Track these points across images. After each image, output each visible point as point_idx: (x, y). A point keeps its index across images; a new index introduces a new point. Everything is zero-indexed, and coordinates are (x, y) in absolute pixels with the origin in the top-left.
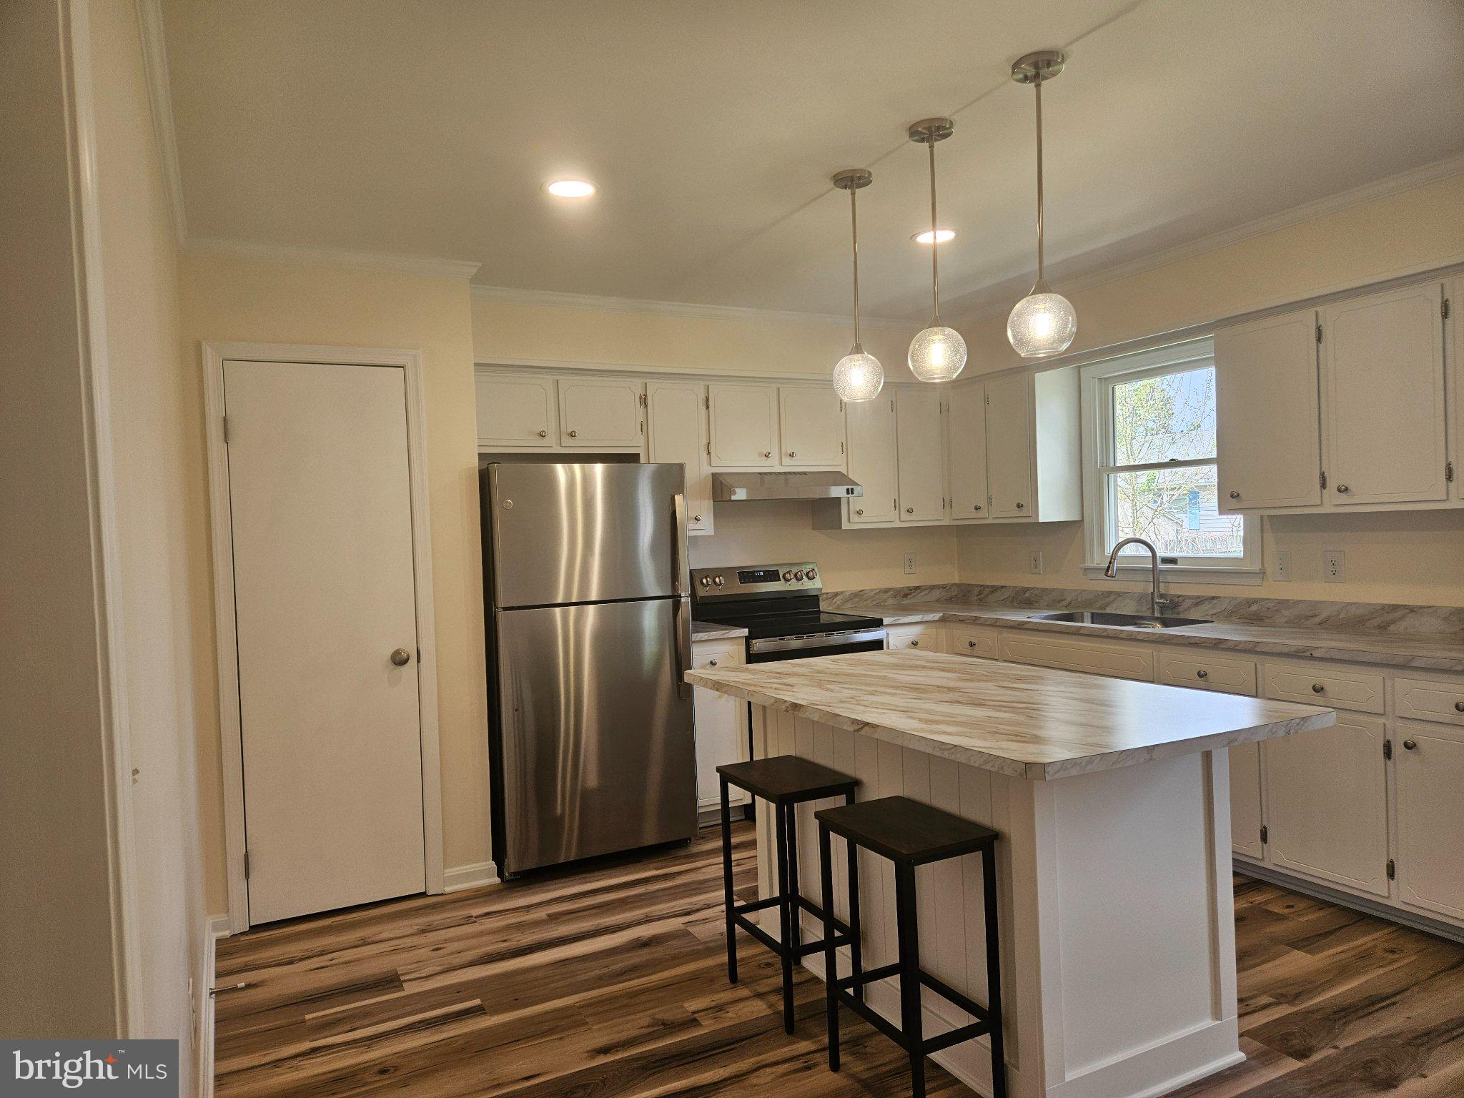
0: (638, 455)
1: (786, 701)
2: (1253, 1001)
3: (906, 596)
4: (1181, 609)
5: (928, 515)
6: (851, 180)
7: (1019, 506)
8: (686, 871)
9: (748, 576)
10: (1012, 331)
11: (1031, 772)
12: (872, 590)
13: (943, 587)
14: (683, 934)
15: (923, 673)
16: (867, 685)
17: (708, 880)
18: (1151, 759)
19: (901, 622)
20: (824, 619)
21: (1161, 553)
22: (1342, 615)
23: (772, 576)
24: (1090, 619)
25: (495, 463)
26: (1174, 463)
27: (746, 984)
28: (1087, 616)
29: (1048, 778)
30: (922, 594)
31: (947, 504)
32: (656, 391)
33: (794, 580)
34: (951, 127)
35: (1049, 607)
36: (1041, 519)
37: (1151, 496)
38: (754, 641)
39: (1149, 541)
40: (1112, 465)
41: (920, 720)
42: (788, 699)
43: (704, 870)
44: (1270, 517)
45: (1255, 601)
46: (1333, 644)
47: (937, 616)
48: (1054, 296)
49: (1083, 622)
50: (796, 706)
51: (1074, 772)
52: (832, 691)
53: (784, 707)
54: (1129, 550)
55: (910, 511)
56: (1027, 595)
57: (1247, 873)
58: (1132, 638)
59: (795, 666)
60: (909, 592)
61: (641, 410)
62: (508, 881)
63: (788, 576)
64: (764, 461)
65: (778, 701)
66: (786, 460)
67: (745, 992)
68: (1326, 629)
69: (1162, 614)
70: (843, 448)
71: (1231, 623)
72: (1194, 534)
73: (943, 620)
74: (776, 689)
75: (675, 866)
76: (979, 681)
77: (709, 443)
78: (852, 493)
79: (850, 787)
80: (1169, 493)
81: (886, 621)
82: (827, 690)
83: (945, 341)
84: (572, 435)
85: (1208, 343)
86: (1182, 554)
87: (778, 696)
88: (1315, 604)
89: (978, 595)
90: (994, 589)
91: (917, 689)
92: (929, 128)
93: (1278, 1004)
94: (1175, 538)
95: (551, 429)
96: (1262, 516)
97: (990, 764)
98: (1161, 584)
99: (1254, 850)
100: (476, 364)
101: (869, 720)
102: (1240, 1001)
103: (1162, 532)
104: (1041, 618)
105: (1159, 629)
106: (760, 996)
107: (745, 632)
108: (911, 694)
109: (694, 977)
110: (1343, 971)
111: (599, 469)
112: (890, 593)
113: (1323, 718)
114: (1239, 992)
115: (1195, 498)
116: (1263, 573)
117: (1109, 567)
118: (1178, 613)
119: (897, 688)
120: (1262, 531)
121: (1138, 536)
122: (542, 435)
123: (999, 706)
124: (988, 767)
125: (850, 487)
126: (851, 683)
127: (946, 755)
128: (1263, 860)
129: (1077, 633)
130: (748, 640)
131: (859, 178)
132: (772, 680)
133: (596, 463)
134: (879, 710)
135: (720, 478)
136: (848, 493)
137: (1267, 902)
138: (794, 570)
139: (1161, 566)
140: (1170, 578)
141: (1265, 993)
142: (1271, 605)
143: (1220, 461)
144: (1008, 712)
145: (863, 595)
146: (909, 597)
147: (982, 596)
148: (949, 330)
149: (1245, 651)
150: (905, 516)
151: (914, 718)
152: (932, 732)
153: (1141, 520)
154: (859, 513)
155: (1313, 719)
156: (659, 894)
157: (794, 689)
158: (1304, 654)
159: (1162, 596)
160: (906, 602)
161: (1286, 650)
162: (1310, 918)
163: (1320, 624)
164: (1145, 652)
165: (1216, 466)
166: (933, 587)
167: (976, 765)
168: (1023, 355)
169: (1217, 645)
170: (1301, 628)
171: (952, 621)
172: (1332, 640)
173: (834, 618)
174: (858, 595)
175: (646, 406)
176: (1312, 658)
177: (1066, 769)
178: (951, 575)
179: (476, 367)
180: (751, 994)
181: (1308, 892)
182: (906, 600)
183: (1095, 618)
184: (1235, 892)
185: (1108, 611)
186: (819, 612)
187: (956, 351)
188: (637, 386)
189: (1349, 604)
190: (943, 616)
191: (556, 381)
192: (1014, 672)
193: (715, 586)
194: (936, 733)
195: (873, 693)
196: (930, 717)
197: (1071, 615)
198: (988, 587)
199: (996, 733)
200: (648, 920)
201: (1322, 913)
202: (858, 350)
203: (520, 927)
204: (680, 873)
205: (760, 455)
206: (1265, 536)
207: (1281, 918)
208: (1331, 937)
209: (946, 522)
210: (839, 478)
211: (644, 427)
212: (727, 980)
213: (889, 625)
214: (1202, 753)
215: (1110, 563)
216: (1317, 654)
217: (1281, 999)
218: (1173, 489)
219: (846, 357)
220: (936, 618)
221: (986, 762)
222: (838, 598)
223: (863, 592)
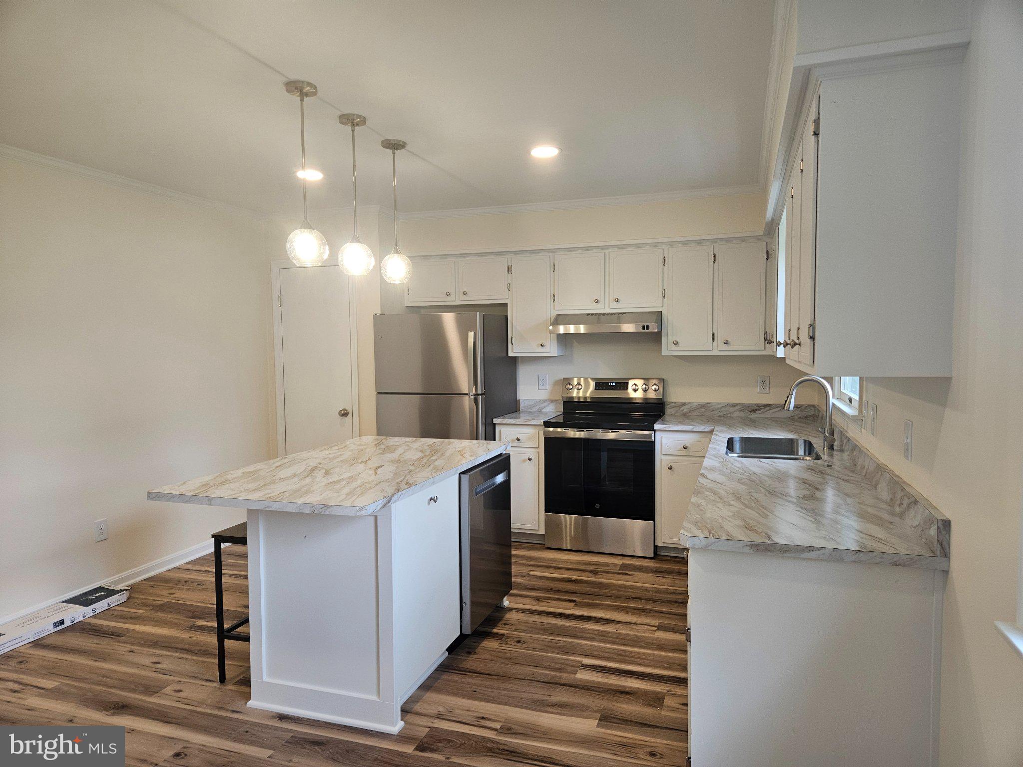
0: (506, 304)
3: (754, 411)
5: (747, 345)
9: (603, 385)
19: (673, 429)
23: (622, 386)
31: (768, 336)
55: (726, 343)
60: (758, 408)
61: (509, 276)
64: (595, 306)
66: (613, 305)
70: (665, 294)
73: (712, 432)
77: (554, 295)
81: (657, 427)
84: (464, 293)
95: (453, 291)
112: (738, 407)
122: (447, 295)
125: (645, 325)
136: (644, 329)
146: (757, 412)
150: (724, 347)
154: (676, 343)
160: (753, 416)
175: (511, 272)
190: (713, 429)
191: (456, 262)
205: (592, 301)
209: (768, 352)
211: (510, 286)
213: (660, 431)
222: (686, 407)
223: (710, 405)
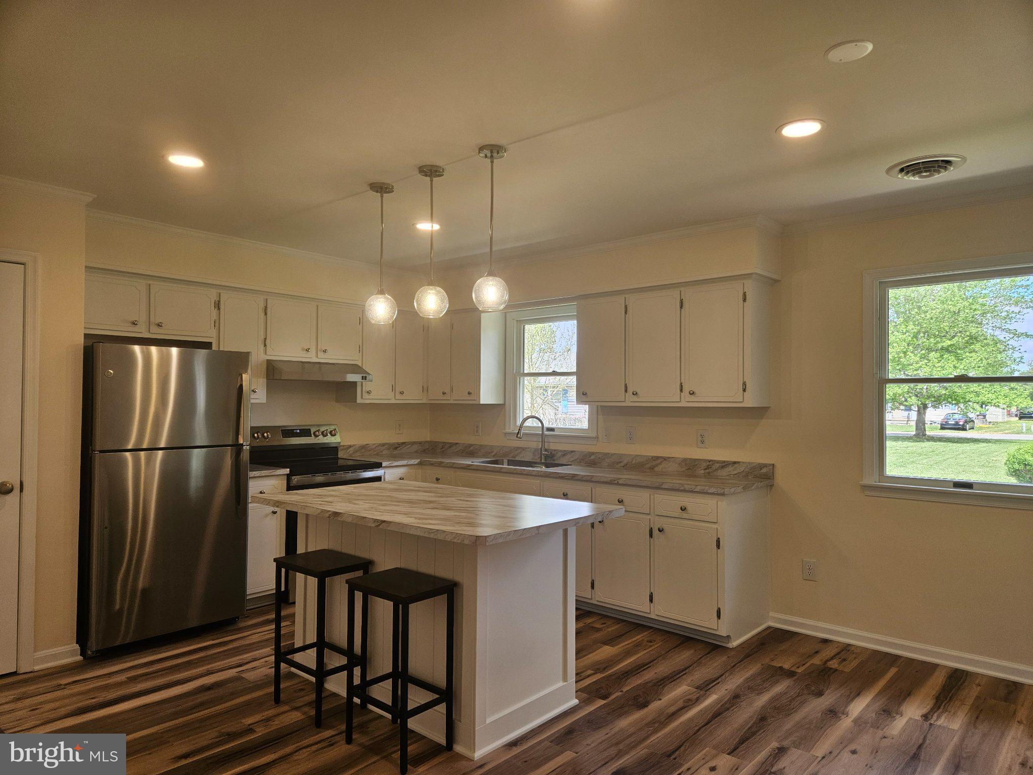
0: (210, 343)
1: (329, 511)
2: (583, 674)
3: (396, 448)
4: (555, 458)
5: (413, 396)
6: (381, 188)
7: (469, 393)
8: (235, 639)
9: (288, 432)
10: (476, 295)
11: (478, 541)
12: (374, 444)
13: (420, 443)
14: (237, 679)
15: (414, 493)
16: (379, 500)
17: (254, 643)
18: (539, 533)
19: (394, 465)
20: (340, 462)
21: (546, 425)
22: (634, 462)
23: (306, 432)
24: (507, 464)
25: (100, 342)
26: (554, 373)
27: (286, 703)
28: (506, 461)
29: (487, 544)
30: (406, 447)
31: (425, 389)
32: (227, 300)
33: (321, 437)
34: (443, 171)
35: (484, 456)
36: (482, 402)
37: (542, 391)
38: (293, 477)
39: (539, 417)
40: (522, 372)
41: (416, 518)
42: (329, 509)
43: (250, 637)
44: (601, 406)
45: (593, 453)
46: (629, 477)
47: (417, 461)
48: (497, 279)
49: (503, 465)
50: (336, 514)
51: (500, 541)
52: (358, 504)
53: (327, 515)
54: (529, 423)
55: (402, 393)
56: (471, 448)
57: (583, 608)
58: (529, 474)
59: (330, 491)
60: (398, 446)
61: (215, 312)
62: (91, 658)
63: (317, 433)
64: (304, 354)
65: (323, 511)
66: (321, 354)
67: (286, 708)
68: (626, 469)
69: (545, 460)
70: (361, 349)
71: (581, 466)
72: (564, 416)
73: (420, 464)
74: (320, 504)
75: (227, 636)
76: (447, 497)
77: (265, 339)
78: (366, 379)
79: (366, 565)
80: (551, 390)
81: (384, 464)
82: (355, 504)
83: (436, 294)
84: (159, 325)
85: (573, 307)
86: (558, 426)
87: (323, 508)
88: (621, 456)
89: (441, 449)
90: (452, 445)
91: (410, 502)
92: (431, 171)
93: (596, 673)
94: (554, 418)
95: (142, 319)
96: (597, 406)
97: (456, 539)
98: (546, 443)
99: (587, 594)
100: (86, 267)
101: (385, 519)
102: (577, 674)
103: (547, 413)
104: (479, 463)
105: (544, 469)
106: (296, 709)
107: (287, 471)
108: (407, 505)
109: (248, 704)
110: (627, 653)
111: (174, 351)
112: (386, 446)
113: (620, 511)
114: (576, 670)
115: (566, 393)
116: (597, 438)
117: (518, 432)
118: (554, 460)
119: (399, 502)
120: (597, 415)
121: (533, 414)
122: (134, 323)
123: (459, 510)
124: (455, 541)
125: (364, 375)
126: (370, 500)
127: (432, 536)
128: (591, 599)
129: (500, 471)
130: (289, 477)
131: (386, 188)
132: (316, 500)
133: (171, 347)
134: (390, 514)
135: (273, 364)
136: (363, 379)
137: (592, 623)
138: (322, 429)
139: (546, 433)
140: (551, 440)
141: (589, 669)
142: (600, 456)
143: (579, 374)
144: (465, 512)
145: (368, 447)
146: (398, 449)
147: (444, 449)
148: (438, 289)
149: (587, 481)
150: (398, 396)
151: (412, 517)
152: (423, 524)
153: (535, 405)
154: (369, 393)
155: (614, 512)
156: (215, 656)
157: (333, 504)
158: (614, 482)
159: (546, 450)
160: (396, 452)
161: (605, 480)
162: (613, 628)
163: (623, 467)
164: (537, 482)
165: (575, 377)
166: (414, 443)
167: (449, 540)
168: (480, 309)
169: (573, 477)
170: (614, 468)
171: (425, 465)
172: (628, 475)
173: (347, 462)
174: (364, 447)
175: (219, 309)
176: (618, 484)
177: (496, 539)
178: (425, 435)
179: (87, 269)
180: (289, 708)
181: (612, 615)
182: (396, 451)
183: (510, 463)
184: (576, 619)
185: (517, 459)
186: (338, 458)
187: (442, 301)
188: (213, 295)
189: (637, 456)
190: (420, 461)
191: (148, 286)
192: (467, 492)
193: (264, 439)
194: (426, 524)
195: (384, 505)
196: (421, 516)
197: (497, 460)
198: (448, 443)
199: (459, 523)
200: (209, 673)
201: (619, 625)
202: (381, 292)
203: (106, 688)
204: (232, 641)
205: (303, 349)
206: (599, 417)
207: (598, 630)
208: (623, 637)
209: (424, 401)
210: (356, 369)
211: (217, 324)
212: (273, 703)
213: (386, 467)
214: (563, 530)
215: (519, 430)
216: (620, 482)
217: (597, 671)
218: (554, 387)
219: (374, 296)
220: (416, 463)
221: (455, 538)
222: (351, 449)
223: (368, 446)
